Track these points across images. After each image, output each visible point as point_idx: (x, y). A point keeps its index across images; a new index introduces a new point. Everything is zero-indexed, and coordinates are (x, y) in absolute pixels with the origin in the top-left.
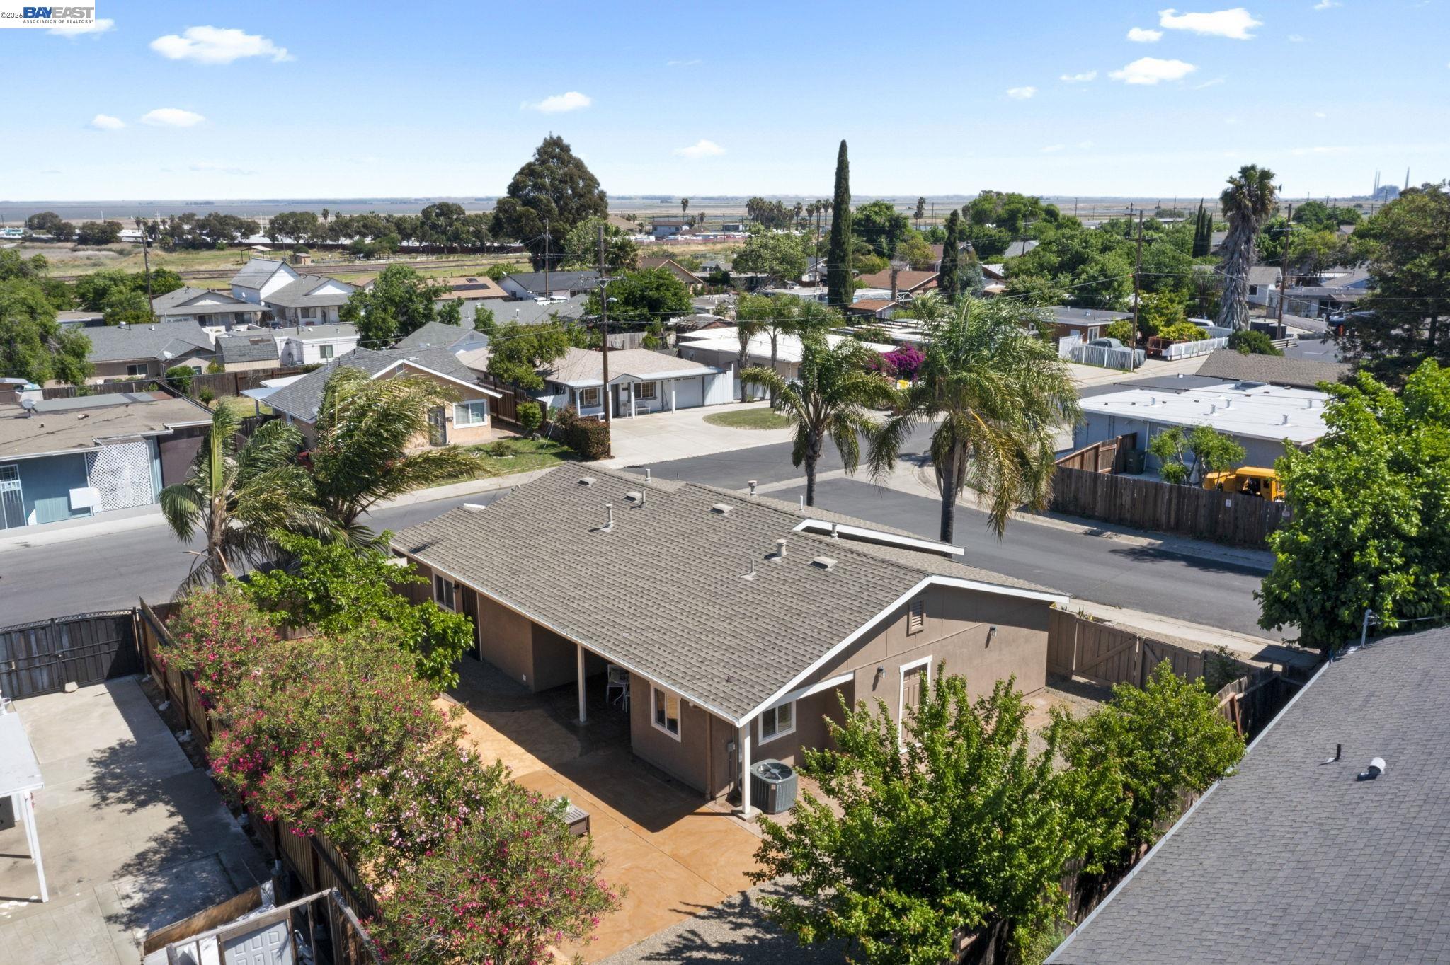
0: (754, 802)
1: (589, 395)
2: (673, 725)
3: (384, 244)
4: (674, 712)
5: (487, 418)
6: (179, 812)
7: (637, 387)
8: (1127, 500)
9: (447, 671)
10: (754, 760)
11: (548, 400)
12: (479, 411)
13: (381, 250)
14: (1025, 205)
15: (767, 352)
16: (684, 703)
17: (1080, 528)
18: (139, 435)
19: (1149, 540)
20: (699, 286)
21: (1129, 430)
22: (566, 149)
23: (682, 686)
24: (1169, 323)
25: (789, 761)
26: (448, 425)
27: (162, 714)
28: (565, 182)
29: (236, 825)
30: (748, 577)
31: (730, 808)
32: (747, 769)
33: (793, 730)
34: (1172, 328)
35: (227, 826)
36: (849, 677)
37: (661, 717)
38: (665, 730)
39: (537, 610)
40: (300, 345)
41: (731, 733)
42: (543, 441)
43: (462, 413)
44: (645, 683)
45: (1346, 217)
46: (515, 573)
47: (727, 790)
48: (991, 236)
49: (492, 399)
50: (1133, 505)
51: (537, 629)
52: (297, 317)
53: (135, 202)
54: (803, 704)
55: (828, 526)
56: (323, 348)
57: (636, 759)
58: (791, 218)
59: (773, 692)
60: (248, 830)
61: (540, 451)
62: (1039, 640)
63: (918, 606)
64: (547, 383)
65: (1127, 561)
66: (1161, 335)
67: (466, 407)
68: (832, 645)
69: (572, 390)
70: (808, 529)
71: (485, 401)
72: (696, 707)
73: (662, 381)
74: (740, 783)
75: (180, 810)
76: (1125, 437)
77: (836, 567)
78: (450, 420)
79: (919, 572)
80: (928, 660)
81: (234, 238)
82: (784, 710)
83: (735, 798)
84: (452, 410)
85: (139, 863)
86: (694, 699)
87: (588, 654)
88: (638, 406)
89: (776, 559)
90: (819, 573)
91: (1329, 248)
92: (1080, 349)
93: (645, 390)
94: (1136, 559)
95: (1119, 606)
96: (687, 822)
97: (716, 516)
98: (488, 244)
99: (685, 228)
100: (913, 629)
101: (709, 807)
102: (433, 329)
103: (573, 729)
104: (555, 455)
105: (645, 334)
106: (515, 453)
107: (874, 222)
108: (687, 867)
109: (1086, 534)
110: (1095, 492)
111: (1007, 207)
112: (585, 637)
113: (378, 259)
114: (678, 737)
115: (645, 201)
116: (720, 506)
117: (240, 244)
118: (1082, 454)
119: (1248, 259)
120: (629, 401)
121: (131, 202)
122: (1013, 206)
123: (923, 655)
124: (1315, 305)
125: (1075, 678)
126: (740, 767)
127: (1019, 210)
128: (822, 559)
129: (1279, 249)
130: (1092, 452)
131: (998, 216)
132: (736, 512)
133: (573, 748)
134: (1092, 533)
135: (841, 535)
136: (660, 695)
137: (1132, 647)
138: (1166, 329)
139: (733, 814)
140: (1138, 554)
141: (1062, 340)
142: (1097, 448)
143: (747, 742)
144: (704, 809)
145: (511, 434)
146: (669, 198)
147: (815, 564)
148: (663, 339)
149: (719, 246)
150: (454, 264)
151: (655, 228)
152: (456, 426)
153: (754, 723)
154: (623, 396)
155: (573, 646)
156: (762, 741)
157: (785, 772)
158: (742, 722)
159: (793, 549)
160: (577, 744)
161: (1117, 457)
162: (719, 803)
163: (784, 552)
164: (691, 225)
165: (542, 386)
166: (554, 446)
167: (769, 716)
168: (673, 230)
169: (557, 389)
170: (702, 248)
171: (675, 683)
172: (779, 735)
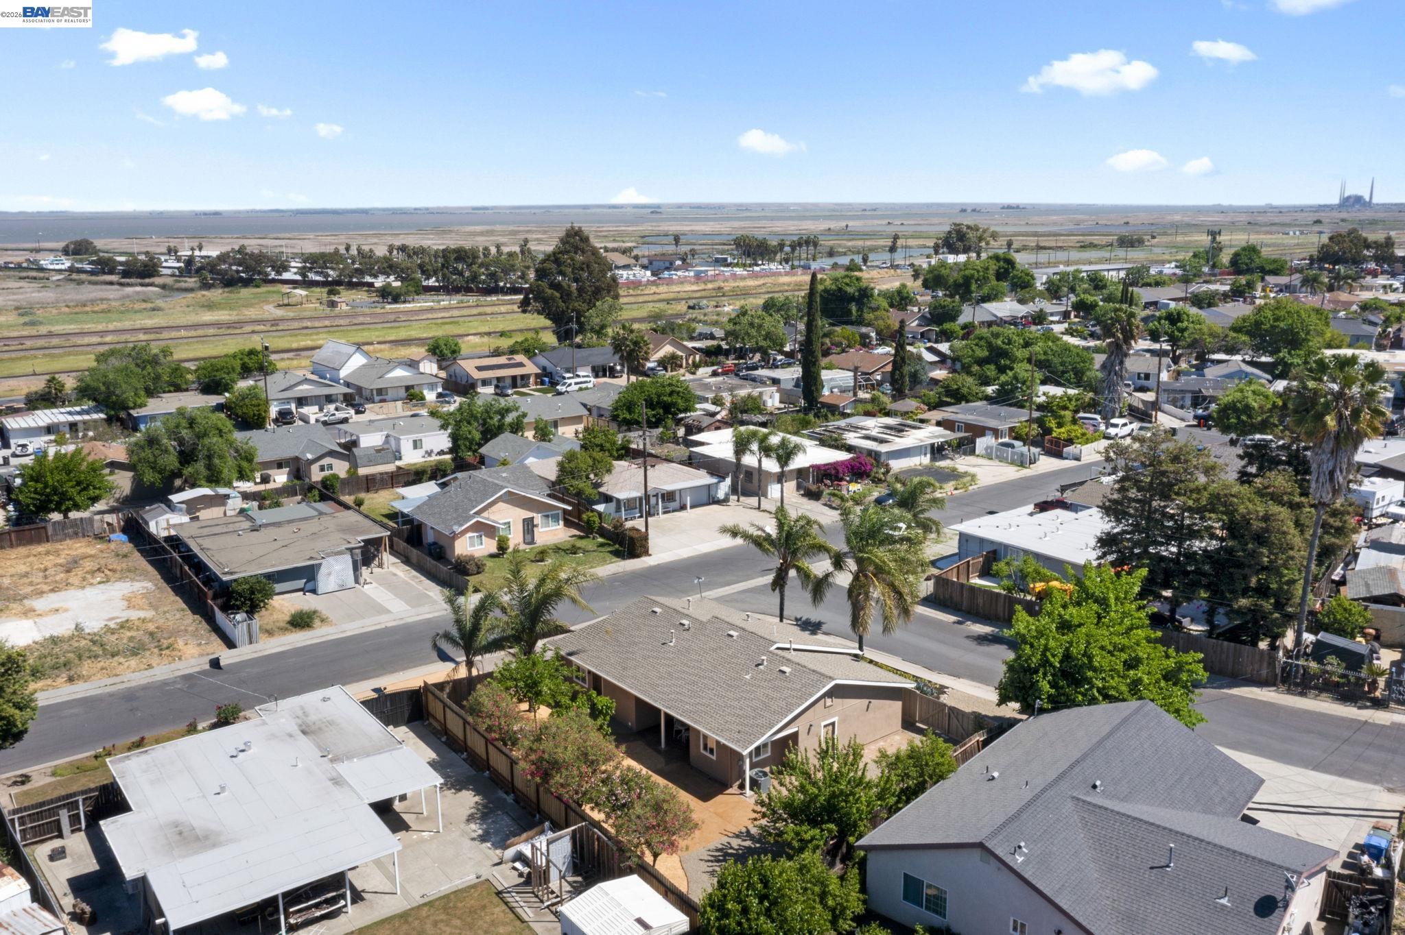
0: (751, 789)
1: (630, 504)
2: (711, 751)
3: (411, 288)
4: (712, 745)
5: (561, 523)
6: (478, 795)
7: (663, 495)
8: (980, 601)
9: (605, 727)
10: (751, 768)
11: (600, 508)
12: (556, 519)
13: (408, 293)
14: (978, 271)
15: (756, 464)
16: (718, 743)
17: (953, 618)
18: (343, 548)
19: (992, 629)
20: (697, 358)
21: (991, 548)
22: (586, 240)
23: (717, 735)
24: (1060, 425)
25: (767, 769)
26: (535, 529)
27: (445, 743)
28: (582, 269)
29: (510, 799)
30: (747, 677)
31: (739, 791)
32: (748, 774)
33: (769, 754)
34: (1063, 430)
35: (505, 799)
36: (796, 729)
37: (705, 748)
38: (708, 754)
39: (639, 690)
40: (398, 440)
41: (740, 757)
42: (600, 540)
43: (545, 521)
44: (698, 732)
45: (1271, 267)
46: (624, 669)
47: (738, 783)
48: (944, 307)
49: (565, 511)
50: (984, 605)
51: (638, 700)
52: (372, 395)
53: (147, 212)
54: (774, 743)
55: (788, 646)
56: (415, 442)
57: (692, 768)
58: (775, 253)
59: (759, 738)
60: (516, 801)
61: (600, 549)
62: (897, 706)
63: (831, 693)
64: (600, 493)
65: (972, 645)
66: (1054, 435)
67: (547, 516)
68: (787, 716)
69: (618, 501)
70: (778, 648)
71: (560, 512)
72: (724, 745)
73: (680, 490)
74: (744, 780)
75: (478, 792)
76: (988, 553)
77: (791, 673)
78: (537, 526)
79: (830, 678)
80: (835, 719)
81: (267, 275)
82: (765, 745)
83: (742, 787)
84: (538, 518)
85: (470, 819)
86: (723, 741)
87: (667, 715)
88: (664, 508)
89: (761, 667)
90: (782, 676)
91: (1214, 337)
92: (991, 448)
93: (668, 497)
94: (980, 644)
95: (958, 676)
96: (720, 798)
97: (730, 639)
98: (502, 284)
99: (679, 263)
100: (828, 704)
101: (730, 791)
102: (506, 436)
103: (659, 752)
104: (611, 552)
105: (661, 430)
106: (585, 551)
107: (846, 292)
108: (722, 817)
109: (954, 623)
110: (962, 595)
111: (962, 273)
112: (667, 707)
113: (404, 302)
114: (714, 758)
115: (635, 210)
116: (732, 633)
117: (273, 281)
118: (958, 567)
119: (1121, 377)
120: (657, 504)
121: (142, 212)
122: (967, 272)
123: (833, 717)
124: (1188, 397)
125: (918, 724)
126: (744, 772)
127: (972, 276)
128: (784, 668)
129: (1176, 333)
130: (965, 565)
131: (955, 281)
132: (740, 637)
133: (661, 761)
134: (959, 623)
135: (795, 650)
136: (705, 737)
137: (944, 710)
138: (1058, 430)
139: (741, 794)
140: (982, 639)
141: (978, 440)
142: (968, 562)
143: (748, 761)
144: (727, 792)
145: (577, 533)
146: (659, 206)
147: (780, 671)
148: (675, 433)
149: (710, 286)
150: (475, 311)
151: (651, 263)
152: (541, 530)
153: (751, 753)
154: (653, 500)
155: (659, 711)
156: (755, 760)
157: (765, 774)
158: (745, 753)
159: (769, 661)
160: (662, 760)
161: (983, 566)
162: (734, 789)
163: (765, 663)
164: (684, 260)
165: (597, 497)
166: (609, 545)
167: (758, 749)
168: (667, 264)
169: (607, 499)
170: (695, 288)
171: (714, 733)
172: (762, 757)
